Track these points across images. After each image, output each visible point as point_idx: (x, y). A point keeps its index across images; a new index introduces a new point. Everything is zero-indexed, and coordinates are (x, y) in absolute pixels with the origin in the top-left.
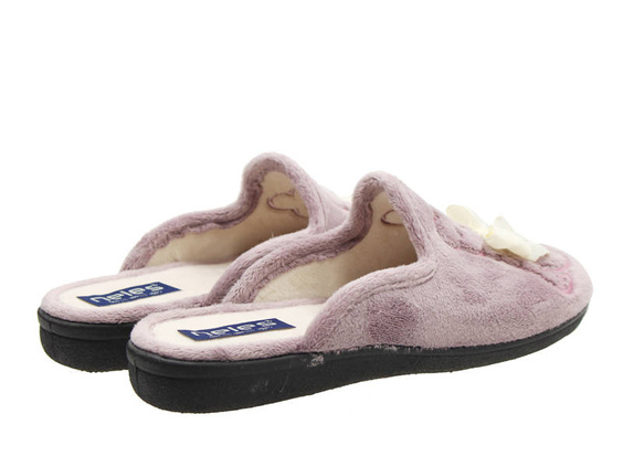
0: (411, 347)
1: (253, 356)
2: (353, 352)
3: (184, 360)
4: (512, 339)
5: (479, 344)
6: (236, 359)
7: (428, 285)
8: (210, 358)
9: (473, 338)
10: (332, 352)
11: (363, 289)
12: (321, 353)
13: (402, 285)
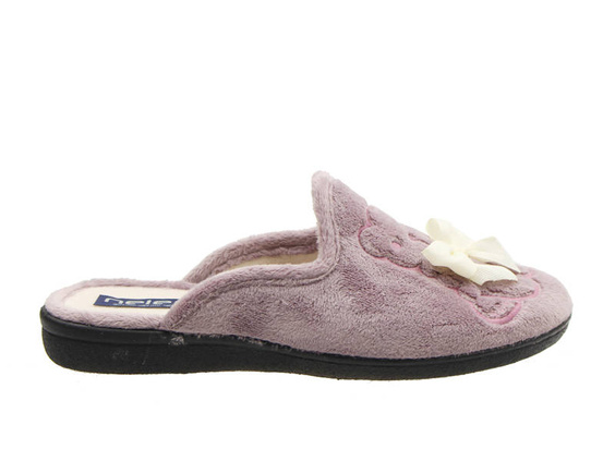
0: (279, 345)
1: (114, 325)
2: (215, 339)
3: (58, 318)
4: (398, 357)
5: (357, 354)
6: (98, 324)
7: (312, 288)
8: (76, 320)
9: (349, 347)
10: (193, 335)
11: (230, 280)
12: (182, 334)
13: (277, 283)
